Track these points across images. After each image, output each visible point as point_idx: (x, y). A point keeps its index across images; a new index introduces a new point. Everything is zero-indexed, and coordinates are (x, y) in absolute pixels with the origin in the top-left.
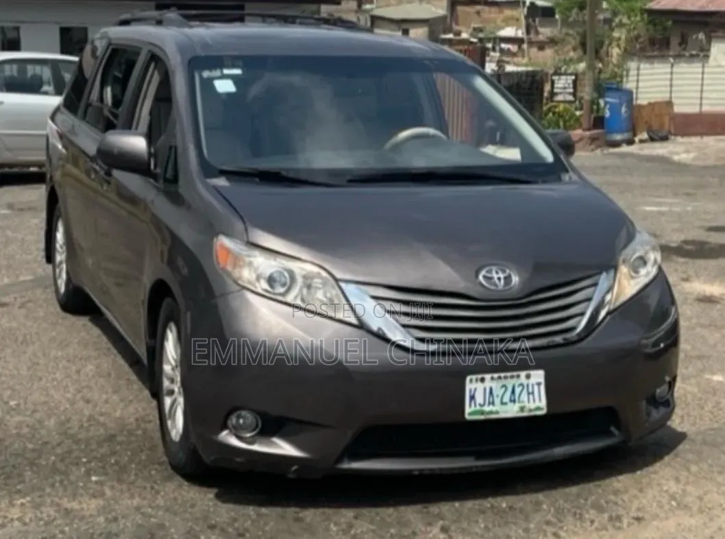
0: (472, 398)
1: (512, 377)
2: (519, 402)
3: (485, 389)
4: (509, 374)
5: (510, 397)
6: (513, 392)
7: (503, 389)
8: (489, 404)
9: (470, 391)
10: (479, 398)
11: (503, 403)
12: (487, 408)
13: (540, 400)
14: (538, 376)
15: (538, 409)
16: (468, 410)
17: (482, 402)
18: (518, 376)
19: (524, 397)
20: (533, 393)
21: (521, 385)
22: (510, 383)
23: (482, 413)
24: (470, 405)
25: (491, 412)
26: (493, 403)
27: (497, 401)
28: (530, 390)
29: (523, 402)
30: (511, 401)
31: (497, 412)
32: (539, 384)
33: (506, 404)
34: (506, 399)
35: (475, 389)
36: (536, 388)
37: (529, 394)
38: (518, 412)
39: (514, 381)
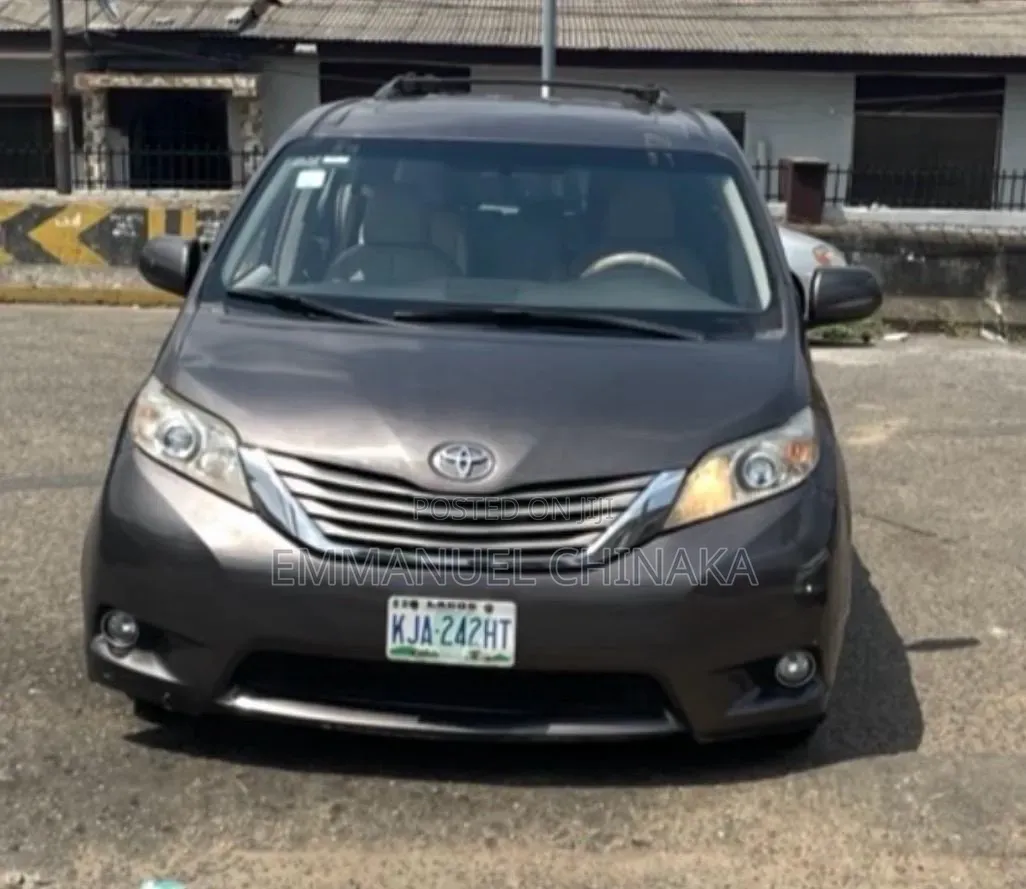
0: (398, 629)
1: (462, 607)
2: (471, 643)
3: (417, 620)
4: (457, 601)
5: (458, 636)
6: (462, 628)
7: (447, 622)
8: (423, 640)
9: (395, 617)
10: (408, 630)
11: (443, 642)
12: (419, 646)
13: (504, 645)
14: (506, 610)
15: (500, 658)
16: (391, 645)
17: (412, 636)
18: (472, 607)
19: (479, 637)
20: (494, 634)
21: (477, 620)
22: (458, 616)
23: (412, 652)
24: (394, 639)
25: (425, 653)
26: (429, 641)
27: (436, 638)
28: (490, 629)
29: (477, 644)
30: (457, 640)
31: (435, 655)
32: (505, 623)
33: (449, 644)
34: (451, 636)
35: (402, 618)
36: (500, 628)
37: (487, 634)
38: (466, 658)
39: (464, 613)
